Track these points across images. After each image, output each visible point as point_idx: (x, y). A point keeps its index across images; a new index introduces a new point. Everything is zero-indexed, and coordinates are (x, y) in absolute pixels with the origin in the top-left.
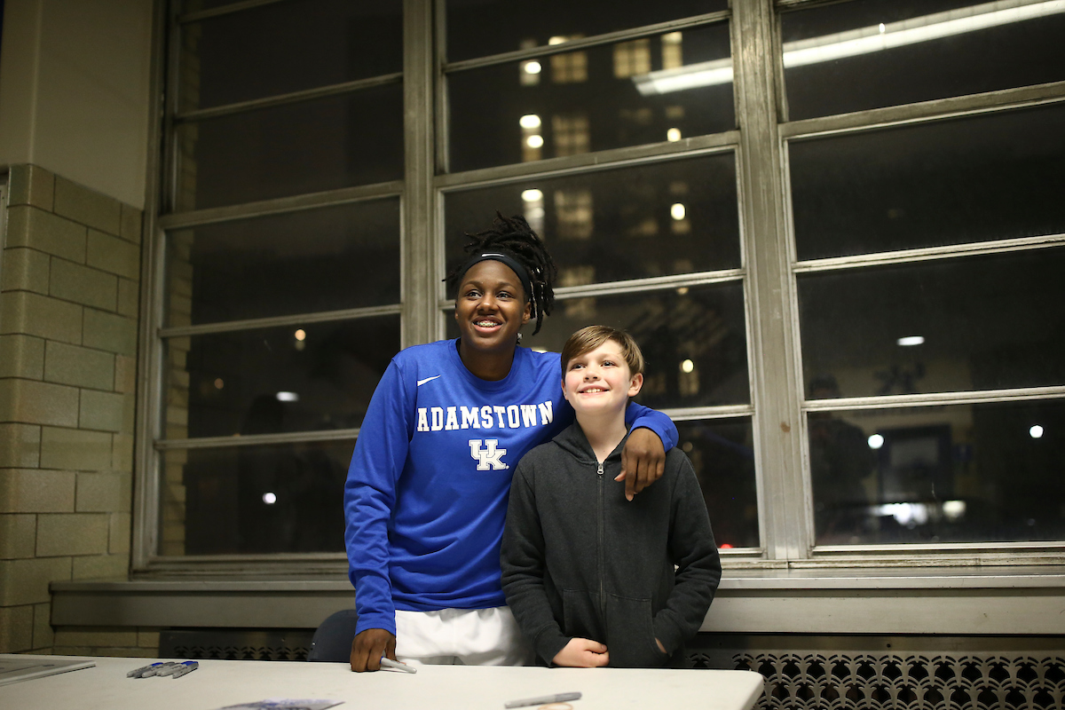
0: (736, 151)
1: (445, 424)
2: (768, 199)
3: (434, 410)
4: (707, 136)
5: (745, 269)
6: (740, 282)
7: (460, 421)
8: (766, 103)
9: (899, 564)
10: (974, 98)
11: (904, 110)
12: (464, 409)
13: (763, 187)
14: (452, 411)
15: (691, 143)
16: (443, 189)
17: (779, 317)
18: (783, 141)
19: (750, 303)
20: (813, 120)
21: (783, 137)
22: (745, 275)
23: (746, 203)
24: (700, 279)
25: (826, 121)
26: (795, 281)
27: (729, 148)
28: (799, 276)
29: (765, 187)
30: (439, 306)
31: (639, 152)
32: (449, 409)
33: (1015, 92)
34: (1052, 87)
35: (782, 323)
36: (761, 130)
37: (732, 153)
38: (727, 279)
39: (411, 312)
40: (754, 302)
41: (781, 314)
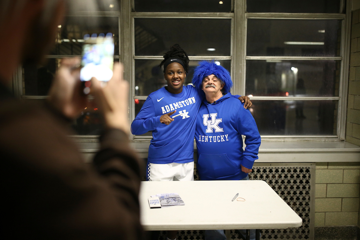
0: (232, 19)
1: (170, 109)
2: (241, 37)
3: (166, 107)
4: (224, 13)
5: (232, 56)
6: (230, 60)
7: (174, 108)
8: (243, 5)
9: (266, 141)
10: (299, 15)
11: (280, 15)
12: (174, 104)
13: (240, 32)
14: (171, 105)
15: (219, 14)
16: (135, 17)
17: (241, 72)
18: (246, 18)
19: (233, 67)
20: (255, 13)
21: (246, 17)
22: (232, 58)
23: (234, 36)
24: (219, 58)
25: (259, 14)
26: (246, 62)
27: (230, 18)
28: (247, 60)
29: (240, 33)
30: (133, 58)
31: (202, 15)
32: (170, 105)
33: (309, 15)
34: (318, 15)
35: (241, 74)
36: (240, 14)
37: (231, 19)
38: (227, 59)
39: (123, 59)
40: (234, 67)
41: (241, 71)
